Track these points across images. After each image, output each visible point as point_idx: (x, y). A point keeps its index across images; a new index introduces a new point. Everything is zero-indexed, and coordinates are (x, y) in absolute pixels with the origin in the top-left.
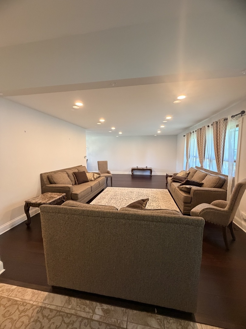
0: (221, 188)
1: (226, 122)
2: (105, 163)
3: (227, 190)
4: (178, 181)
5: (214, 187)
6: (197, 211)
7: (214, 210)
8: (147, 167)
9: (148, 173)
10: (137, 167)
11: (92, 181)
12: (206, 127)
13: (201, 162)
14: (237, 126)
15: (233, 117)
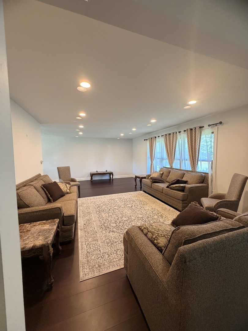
0: (202, 183)
1: (201, 130)
2: (67, 169)
3: (208, 185)
4: (158, 181)
5: (199, 183)
6: (211, 206)
7: (227, 202)
8: (107, 171)
9: (107, 177)
10: (97, 171)
11: (68, 193)
12: (178, 133)
13: (171, 163)
14: (213, 133)
15: (209, 125)
